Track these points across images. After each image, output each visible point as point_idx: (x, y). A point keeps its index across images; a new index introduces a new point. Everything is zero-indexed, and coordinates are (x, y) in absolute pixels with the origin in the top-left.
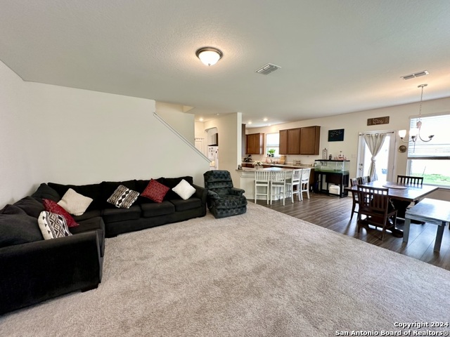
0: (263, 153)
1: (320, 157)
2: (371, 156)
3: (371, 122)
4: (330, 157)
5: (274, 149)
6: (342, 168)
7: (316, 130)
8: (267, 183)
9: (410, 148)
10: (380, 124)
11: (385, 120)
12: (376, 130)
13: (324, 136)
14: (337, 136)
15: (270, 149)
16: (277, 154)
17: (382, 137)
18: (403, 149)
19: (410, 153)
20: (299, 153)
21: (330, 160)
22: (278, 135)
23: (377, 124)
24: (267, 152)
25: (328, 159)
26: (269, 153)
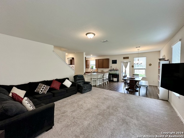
0: (89, 68)
1: (110, 69)
2: (125, 68)
3: (124, 58)
4: (113, 69)
5: (93, 66)
6: (117, 72)
7: (108, 60)
8: (96, 79)
9: (134, 66)
10: (126, 59)
11: (128, 58)
12: (126, 61)
13: (111, 62)
14: (115, 62)
15: (91, 66)
16: (94, 67)
17: (127, 63)
18: (133, 66)
19: (135, 68)
20: (103, 68)
21: (113, 70)
22: (95, 61)
24: (90, 67)
25: (112, 69)
26: (91, 68)
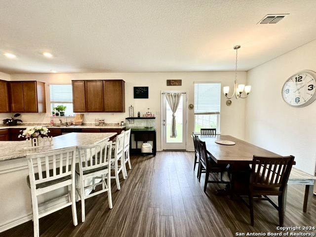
0: (45, 111)
1: (126, 115)
2: (172, 113)
3: (170, 83)
4: (139, 114)
5: (64, 105)
9: (195, 106)
10: (175, 85)
11: (178, 83)
12: (174, 90)
13: (129, 93)
15: (56, 105)
16: (69, 110)
17: (177, 96)
18: (191, 107)
19: (196, 110)
20: (103, 110)
21: (139, 118)
23: (174, 85)
24: (52, 108)
25: (137, 116)
26: (56, 111)
